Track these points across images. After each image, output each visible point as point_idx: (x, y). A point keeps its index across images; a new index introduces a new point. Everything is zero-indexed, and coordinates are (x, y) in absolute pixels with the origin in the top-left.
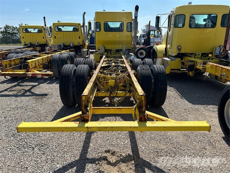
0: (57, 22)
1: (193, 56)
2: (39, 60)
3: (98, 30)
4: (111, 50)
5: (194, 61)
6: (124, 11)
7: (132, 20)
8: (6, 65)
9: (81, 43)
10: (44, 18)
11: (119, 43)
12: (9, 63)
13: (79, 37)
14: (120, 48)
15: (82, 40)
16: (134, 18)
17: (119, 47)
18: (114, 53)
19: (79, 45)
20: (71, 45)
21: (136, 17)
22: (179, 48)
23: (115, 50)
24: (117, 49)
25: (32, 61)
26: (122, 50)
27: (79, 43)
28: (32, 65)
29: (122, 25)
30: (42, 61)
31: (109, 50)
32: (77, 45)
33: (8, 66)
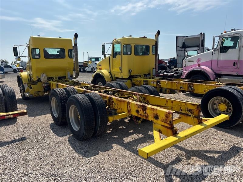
1: (139, 77)
3: (37, 57)
4: (53, 78)
5: (147, 81)
6: (61, 37)
14: (62, 76)
16: (73, 45)
21: (76, 45)
22: (130, 71)
23: (57, 77)
24: (59, 76)
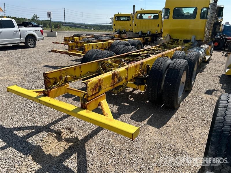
0: (140, 10)
2: (98, 45)
3: (166, 17)
4: (178, 40)
7: (210, 5)
8: (73, 46)
9: (159, 32)
10: (134, 6)
11: (188, 32)
12: (76, 44)
13: (158, 25)
15: (161, 28)
17: (188, 37)
18: (181, 44)
19: (156, 33)
20: (148, 33)
21: (216, 1)
23: (183, 40)
24: (186, 39)
25: (89, 45)
26: (190, 40)
27: (157, 32)
28: (88, 48)
29: (196, 11)
30: (101, 45)
31: (176, 40)
32: (155, 33)
33: (74, 47)
